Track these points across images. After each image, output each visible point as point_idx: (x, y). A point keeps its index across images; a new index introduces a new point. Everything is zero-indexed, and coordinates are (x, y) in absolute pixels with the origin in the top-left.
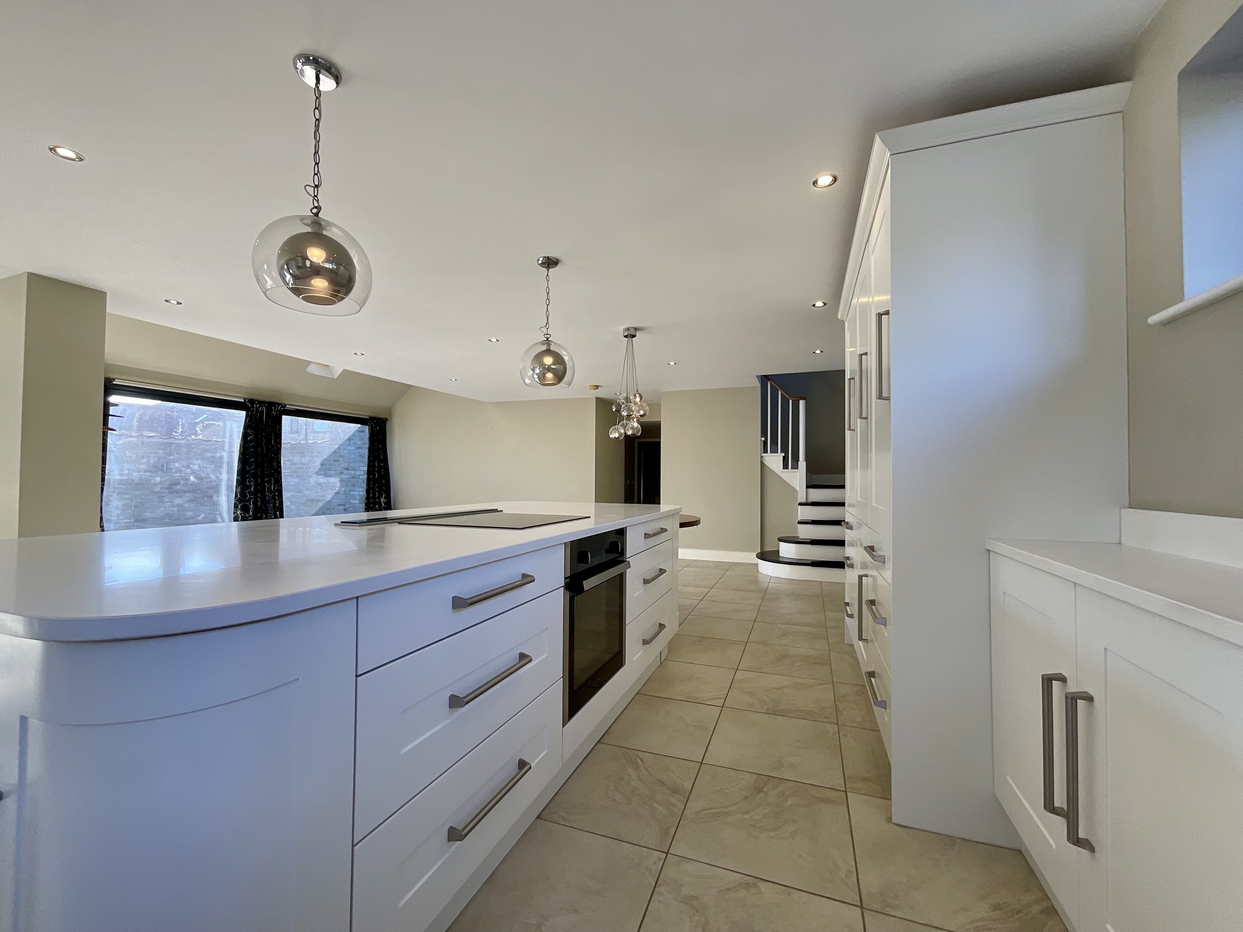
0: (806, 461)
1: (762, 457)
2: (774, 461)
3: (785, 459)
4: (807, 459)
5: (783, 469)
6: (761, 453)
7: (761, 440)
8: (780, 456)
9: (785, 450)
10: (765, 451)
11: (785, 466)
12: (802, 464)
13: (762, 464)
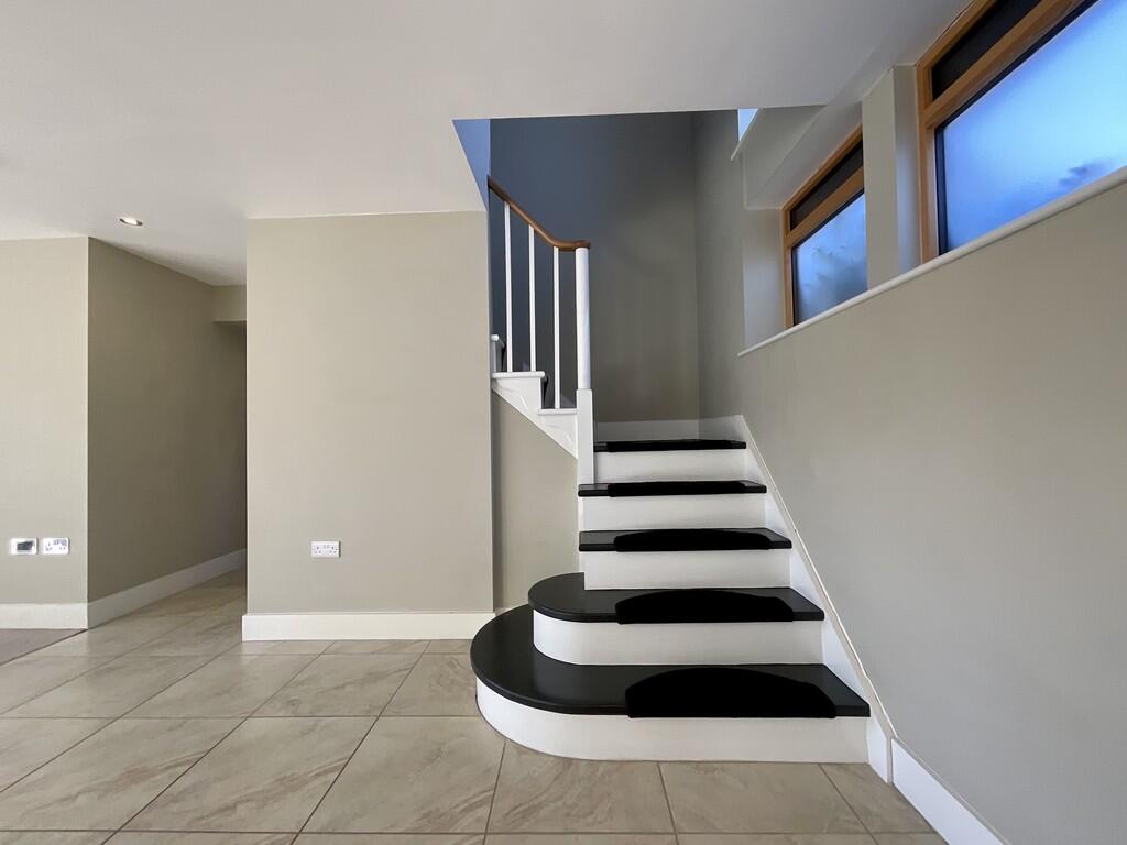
0: (592, 388)
1: (493, 381)
2: (522, 389)
3: (546, 385)
4: (595, 385)
5: (544, 407)
6: (491, 372)
7: (491, 341)
8: (534, 377)
9: (545, 363)
10: (503, 368)
11: (548, 402)
12: (584, 395)
13: (495, 397)
